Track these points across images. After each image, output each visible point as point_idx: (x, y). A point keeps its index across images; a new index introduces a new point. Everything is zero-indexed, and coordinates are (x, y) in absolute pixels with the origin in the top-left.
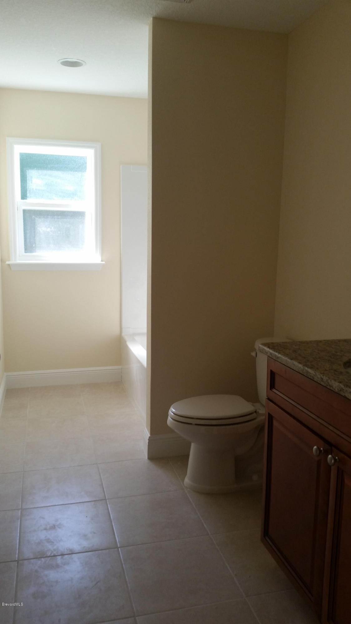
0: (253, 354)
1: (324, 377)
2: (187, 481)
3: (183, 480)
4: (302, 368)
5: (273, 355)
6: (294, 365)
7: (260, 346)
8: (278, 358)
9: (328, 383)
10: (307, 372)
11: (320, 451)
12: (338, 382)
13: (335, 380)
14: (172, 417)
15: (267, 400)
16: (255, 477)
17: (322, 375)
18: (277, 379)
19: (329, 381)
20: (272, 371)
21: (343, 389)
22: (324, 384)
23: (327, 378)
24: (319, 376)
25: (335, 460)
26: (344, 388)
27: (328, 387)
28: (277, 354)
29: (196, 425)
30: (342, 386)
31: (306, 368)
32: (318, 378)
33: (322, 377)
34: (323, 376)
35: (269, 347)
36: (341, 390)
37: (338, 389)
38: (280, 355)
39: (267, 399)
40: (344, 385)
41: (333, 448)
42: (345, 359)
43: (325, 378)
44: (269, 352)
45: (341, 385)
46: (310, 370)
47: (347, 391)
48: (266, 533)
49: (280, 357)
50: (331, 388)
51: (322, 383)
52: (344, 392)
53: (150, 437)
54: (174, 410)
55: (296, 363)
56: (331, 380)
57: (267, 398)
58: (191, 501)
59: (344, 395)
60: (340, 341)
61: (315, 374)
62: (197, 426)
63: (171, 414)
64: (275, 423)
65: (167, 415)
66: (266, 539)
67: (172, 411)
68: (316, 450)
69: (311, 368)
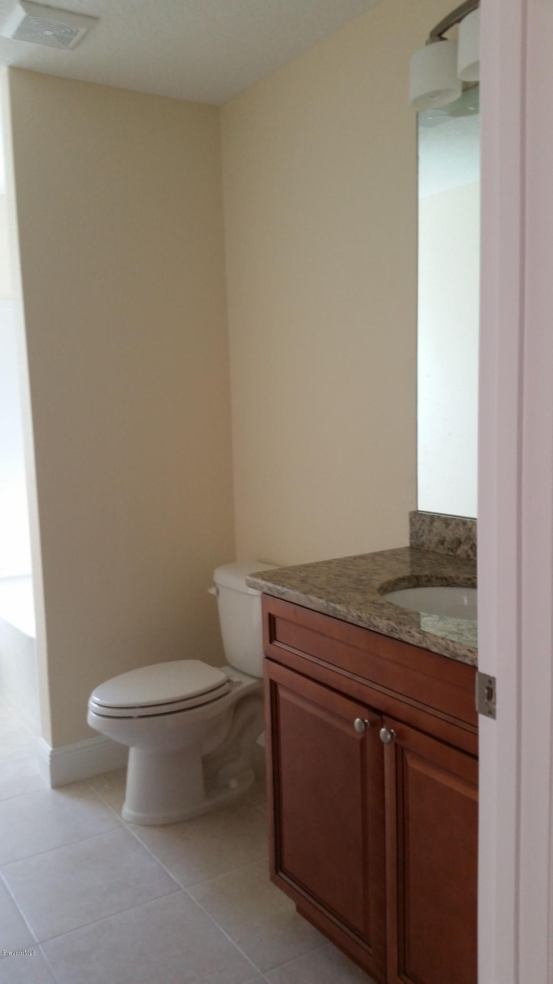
0: (213, 591)
1: (363, 614)
2: (128, 810)
3: (119, 809)
4: (325, 604)
5: (273, 590)
6: (311, 601)
7: (248, 577)
8: (283, 593)
9: (371, 622)
10: (335, 609)
11: (366, 724)
12: (386, 619)
13: (380, 617)
14: (94, 711)
15: (266, 660)
16: (234, 784)
17: (358, 612)
18: (280, 626)
19: (372, 619)
20: (272, 615)
21: (396, 629)
22: (364, 626)
23: (368, 616)
24: (355, 614)
25: (392, 734)
26: (397, 627)
27: (371, 628)
28: (279, 587)
29: (140, 717)
30: (394, 625)
31: (333, 605)
32: (353, 616)
33: (360, 614)
34: (361, 612)
35: (264, 579)
36: (392, 631)
37: (387, 630)
38: (285, 590)
39: (265, 658)
40: (396, 623)
41: (384, 717)
42: (377, 584)
43: (364, 616)
44: (266, 586)
45: (390, 622)
46: (338, 607)
47: (401, 630)
48: (278, 865)
49: (286, 592)
50: (377, 630)
51: (361, 624)
52: (397, 633)
53: (52, 752)
54: (97, 699)
55: (314, 598)
56: (374, 618)
57: (265, 656)
58: (140, 841)
59: (399, 638)
60: (355, 558)
61: (346, 611)
62: (141, 720)
63: (95, 707)
64: (282, 693)
65: (85, 709)
66: (279, 876)
67: (95, 701)
68: (360, 723)
69: (340, 603)
